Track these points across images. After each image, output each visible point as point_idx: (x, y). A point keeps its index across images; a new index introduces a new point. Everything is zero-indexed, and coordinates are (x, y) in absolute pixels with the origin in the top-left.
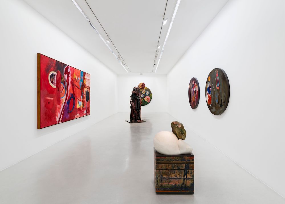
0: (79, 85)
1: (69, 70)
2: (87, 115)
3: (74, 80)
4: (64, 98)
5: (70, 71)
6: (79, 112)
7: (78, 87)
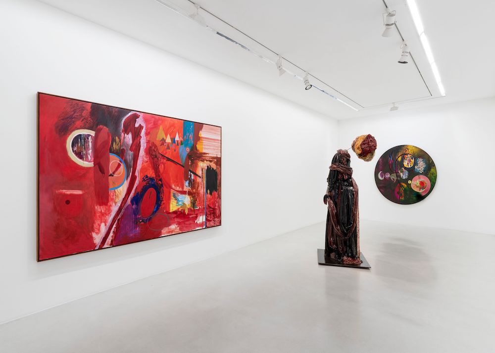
0: (178, 156)
1: (139, 122)
2: (207, 227)
3: (158, 144)
4: (122, 190)
5: (143, 125)
6: (177, 220)
7: (173, 161)
